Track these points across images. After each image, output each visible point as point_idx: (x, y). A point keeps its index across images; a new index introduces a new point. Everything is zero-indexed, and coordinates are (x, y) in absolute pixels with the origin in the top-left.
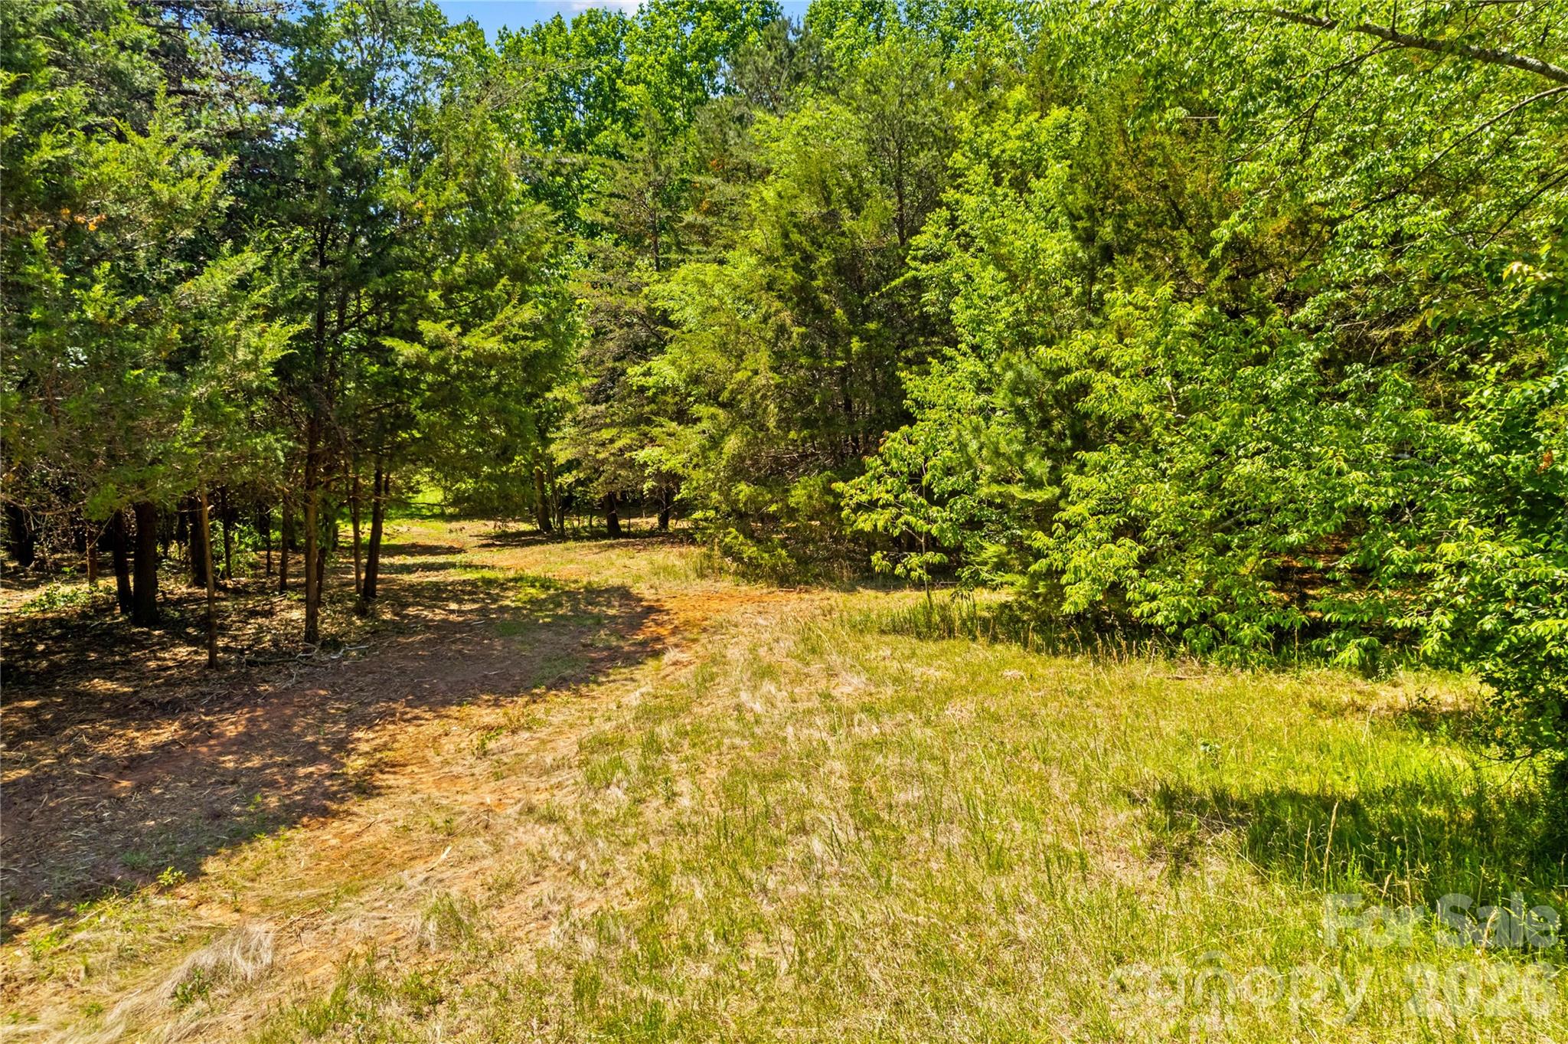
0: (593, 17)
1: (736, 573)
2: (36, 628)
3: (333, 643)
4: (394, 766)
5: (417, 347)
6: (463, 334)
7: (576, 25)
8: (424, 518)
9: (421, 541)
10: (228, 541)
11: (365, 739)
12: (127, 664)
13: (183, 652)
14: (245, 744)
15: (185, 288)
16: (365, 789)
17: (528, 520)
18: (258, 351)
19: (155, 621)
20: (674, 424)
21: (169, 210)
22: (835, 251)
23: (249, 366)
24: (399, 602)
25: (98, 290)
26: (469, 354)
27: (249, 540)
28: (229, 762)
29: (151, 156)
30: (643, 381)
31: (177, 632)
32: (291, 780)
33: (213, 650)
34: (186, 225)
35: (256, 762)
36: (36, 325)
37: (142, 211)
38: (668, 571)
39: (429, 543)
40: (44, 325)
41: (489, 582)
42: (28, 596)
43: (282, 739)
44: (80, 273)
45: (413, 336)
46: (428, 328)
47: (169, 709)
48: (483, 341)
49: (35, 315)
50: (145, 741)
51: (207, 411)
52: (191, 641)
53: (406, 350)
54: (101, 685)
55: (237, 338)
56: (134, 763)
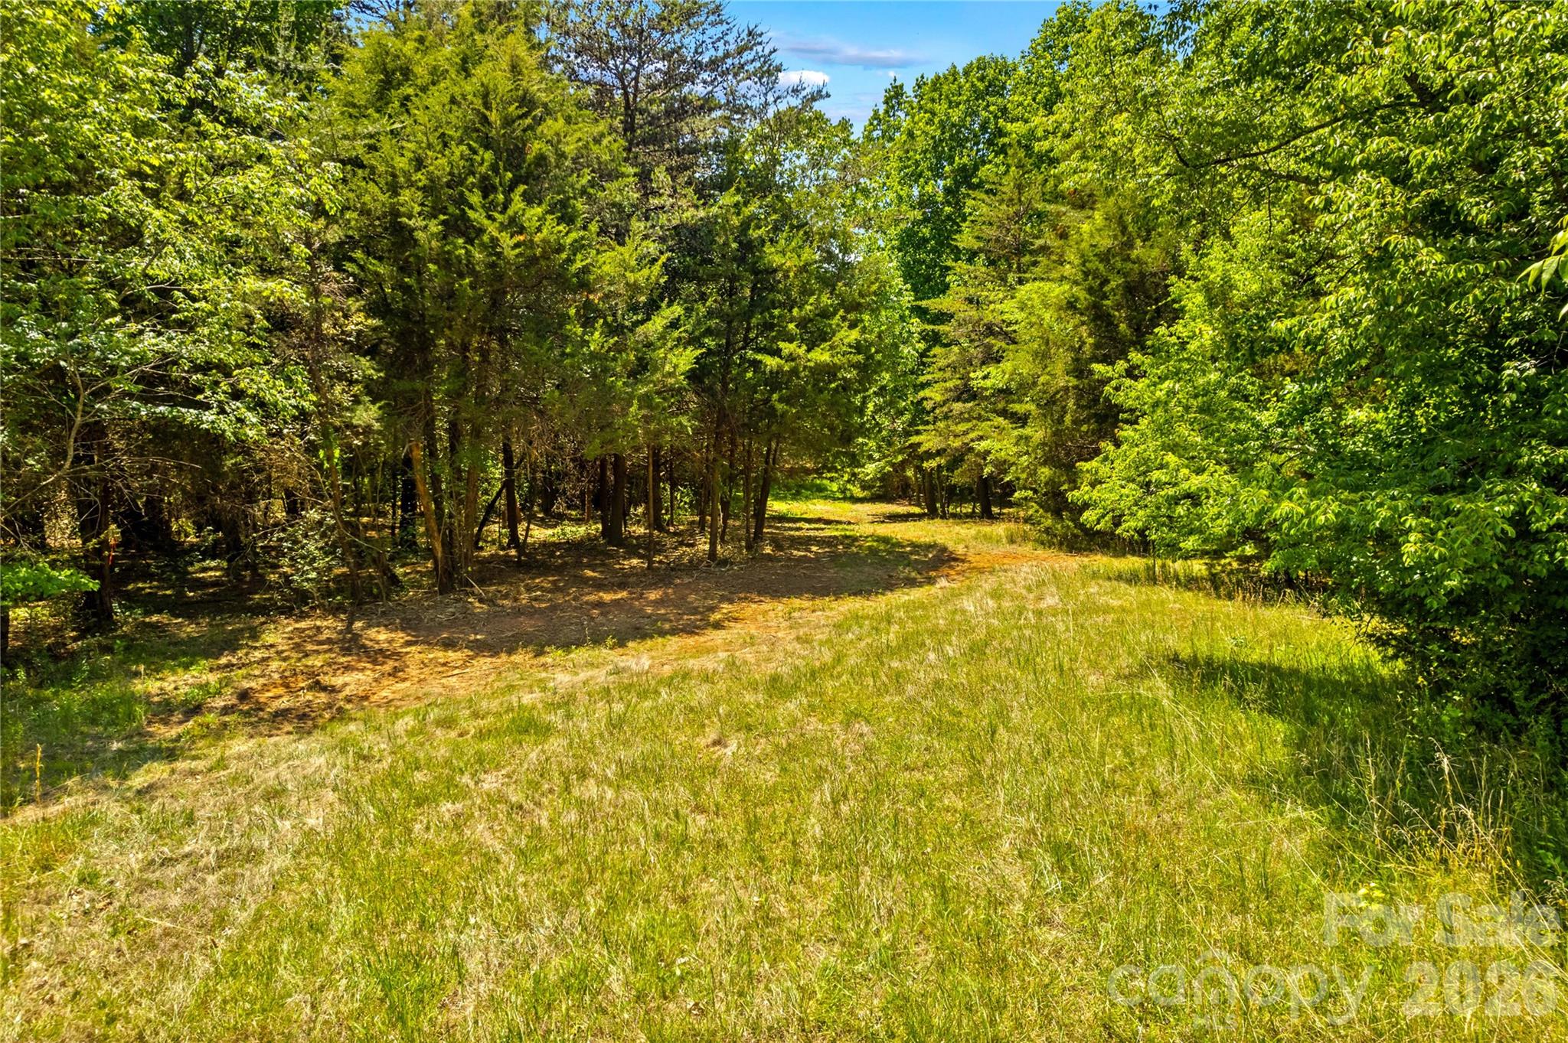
0: (982, 65)
1: (1035, 540)
2: (557, 546)
3: (724, 562)
4: (736, 619)
5: (778, 360)
6: (809, 351)
7: (966, 73)
8: (835, 499)
9: (826, 517)
10: (673, 499)
11: (726, 607)
12: (603, 565)
13: (635, 562)
14: (658, 603)
15: (640, 329)
16: (717, 626)
17: (918, 505)
18: (676, 366)
19: (620, 545)
20: (1001, 419)
21: (634, 288)
22: (1125, 275)
23: (670, 374)
24: (777, 544)
25: (597, 334)
26: (812, 364)
27: (687, 499)
28: (649, 610)
29: (627, 256)
30: (982, 383)
31: (632, 552)
32: (678, 621)
33: (651, 562)
34: (642, 293)
35: (663, 611)
36: (568, 355)
37: (621, 288)
38: (987, 538)
39: (832, 518)
40: (572, 355)
41: (846, 537)
42: (550, 532)
43: (680, 603)
44: (587, 323)
45: (777, 353)
46: (786, 347)
47: (622, 586)
48: (821, 356)
49: (568, 350)
50: (607, 597)
51: (646, 401)
52: (640, 556)
53: (771, 362)
54: (589, 573)
55: (665, 358)
56: (599, 604)
